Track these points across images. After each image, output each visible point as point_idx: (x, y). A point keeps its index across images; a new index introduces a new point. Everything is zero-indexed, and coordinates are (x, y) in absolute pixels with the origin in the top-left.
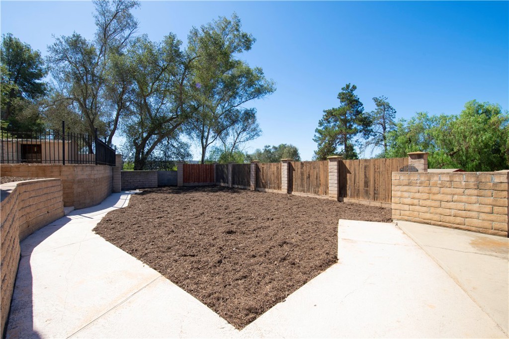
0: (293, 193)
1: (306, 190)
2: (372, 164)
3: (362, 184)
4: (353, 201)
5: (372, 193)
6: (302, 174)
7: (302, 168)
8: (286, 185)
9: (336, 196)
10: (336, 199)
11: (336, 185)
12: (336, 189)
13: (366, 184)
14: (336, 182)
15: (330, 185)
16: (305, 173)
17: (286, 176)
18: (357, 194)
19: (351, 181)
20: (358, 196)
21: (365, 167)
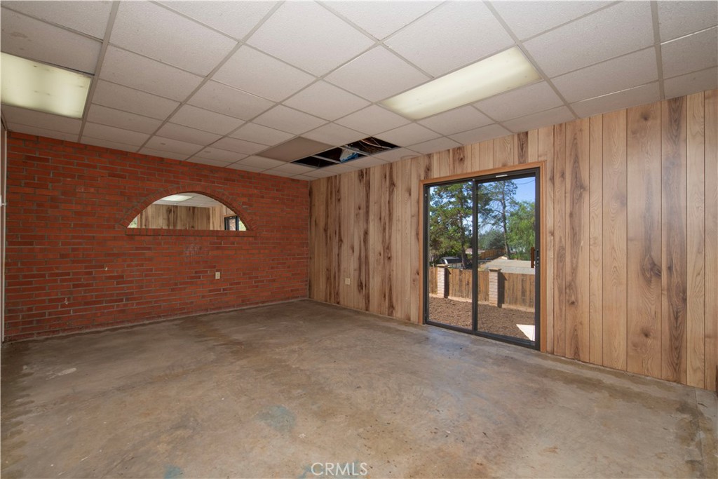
0: (449, 297)
1: (465, 294)
2: (528, 278)
3: (519, 294)
4: (512, 307)
5: (528, 301)
6: (461, 280)
7: (460, 275)
8: (443, 290)
9: (496, 302)
10: (496, 306)
11: (497, 293)
12: (497, 297)
13: (523, 293)
14: (497, 290)
15: (490, 293)
16: (463, 280)
17: (443, 281)
18: (515, 302)
19: (509, 289)
20: (516, 303)
21: (523, 280)
